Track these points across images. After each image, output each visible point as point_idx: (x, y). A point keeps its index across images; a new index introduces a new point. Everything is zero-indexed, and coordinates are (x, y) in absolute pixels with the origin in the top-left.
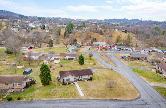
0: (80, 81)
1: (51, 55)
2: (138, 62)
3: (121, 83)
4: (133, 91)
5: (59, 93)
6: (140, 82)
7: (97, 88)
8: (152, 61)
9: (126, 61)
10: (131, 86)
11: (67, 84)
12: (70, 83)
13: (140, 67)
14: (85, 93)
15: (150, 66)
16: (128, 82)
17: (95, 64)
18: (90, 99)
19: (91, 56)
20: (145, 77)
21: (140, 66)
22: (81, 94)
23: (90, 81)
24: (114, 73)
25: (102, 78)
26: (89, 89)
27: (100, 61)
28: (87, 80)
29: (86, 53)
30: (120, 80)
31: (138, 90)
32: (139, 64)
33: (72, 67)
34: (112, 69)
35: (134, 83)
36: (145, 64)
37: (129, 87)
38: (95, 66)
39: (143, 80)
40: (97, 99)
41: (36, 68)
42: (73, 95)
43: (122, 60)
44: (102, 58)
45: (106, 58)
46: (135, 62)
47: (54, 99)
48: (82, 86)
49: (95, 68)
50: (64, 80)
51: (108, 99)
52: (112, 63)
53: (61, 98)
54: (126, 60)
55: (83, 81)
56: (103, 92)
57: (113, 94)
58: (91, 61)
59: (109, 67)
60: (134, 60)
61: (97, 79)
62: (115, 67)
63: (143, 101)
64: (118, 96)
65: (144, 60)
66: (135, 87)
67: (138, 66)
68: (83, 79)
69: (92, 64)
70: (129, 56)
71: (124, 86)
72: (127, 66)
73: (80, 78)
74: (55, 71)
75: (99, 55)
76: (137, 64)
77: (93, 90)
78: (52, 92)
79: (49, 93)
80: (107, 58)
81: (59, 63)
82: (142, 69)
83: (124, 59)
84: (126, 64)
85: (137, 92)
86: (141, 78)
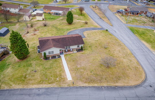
0: (68, 53)
1: (35, 7)
2: (137, 18)
3: (120, 54)
4: (136, 69)
5: (38, 76)
6: (143, 52)
7: (90, 64)
8: (152, 16)
9: (123, 17)
10: (133, 59)
11: (50, 58)
12: (54, 57)
13: (140, 25)
14: (73, 74)
15: (151, 24)
16: (129, 52)
17: (86, 23)
18: (80, 87)
19: (81, 9)
20: (148, 42)
21: (140, 23)
22: (69, 77)
23: (81, 52)
24: (110, 36)
25: (96, 46)
26: (79, 66)
27: (92, 17)
28: (77, 51)
29: (76, 4)
30: (119, 48)
31: (142, 67)
32: (138, 20)
33: (59, 27)
34: (107, 30)
35: (137, 54)
36: (145, 19)
37: (131, 61)
38: (87, 26)
39: (146, 47)
40: (90, 86)
41: (14, 26)
42: (58, 79)
43: (118, 15)
44: (94, 11)
45: (99, 12)
46: (133, 17)
47: (31, 87)
48: (70, 61)
49: (87, 30)
50: (45, 54)
51: (105, 85)
52: (107, 19)
53: (41, 86)
54: (123, 15)
55: (71, 52)
56: (98, 73)
57: (111, 76)
58: (81, 17)
59: (104, 27)
60: (132, 15)
61: (90, 49)
62: (110, 26)
63: (151, 86)
64: (118, 78)
65: (143, 14)
66: (138, 61)
67: (137, 24)
68: (71, 50)
69: (83, 22)
70: (126, 10)
71: (125, 60)
72: (124, 24)
73: (68, 49)
74: (36, 32)
75: (91, 7)
76: (136, 20)
77: (84, 69)
78: (30, 74)
79: (24, 74)
80: (101, 12)
81: (43, 20)
82: (142, 28)
83: (120, 13)
84: (123, 21)
85: (141, 69)
86: (143, 44)
